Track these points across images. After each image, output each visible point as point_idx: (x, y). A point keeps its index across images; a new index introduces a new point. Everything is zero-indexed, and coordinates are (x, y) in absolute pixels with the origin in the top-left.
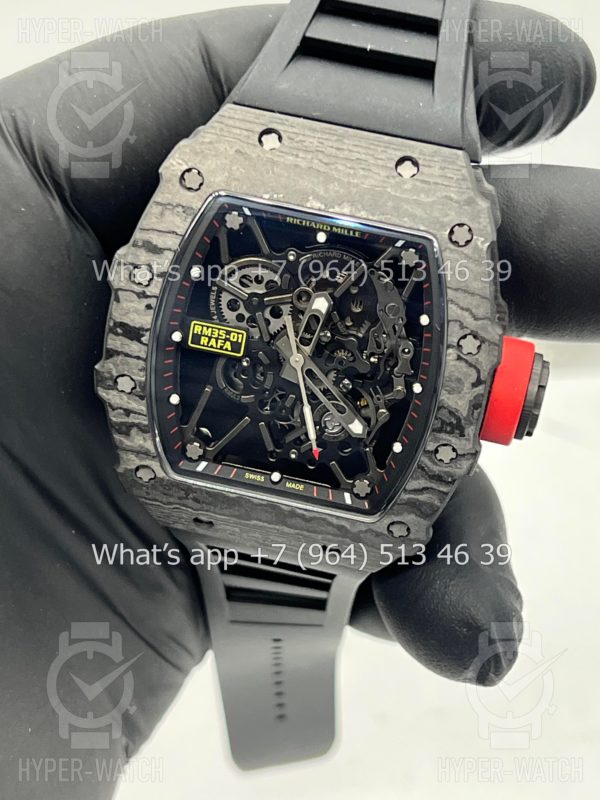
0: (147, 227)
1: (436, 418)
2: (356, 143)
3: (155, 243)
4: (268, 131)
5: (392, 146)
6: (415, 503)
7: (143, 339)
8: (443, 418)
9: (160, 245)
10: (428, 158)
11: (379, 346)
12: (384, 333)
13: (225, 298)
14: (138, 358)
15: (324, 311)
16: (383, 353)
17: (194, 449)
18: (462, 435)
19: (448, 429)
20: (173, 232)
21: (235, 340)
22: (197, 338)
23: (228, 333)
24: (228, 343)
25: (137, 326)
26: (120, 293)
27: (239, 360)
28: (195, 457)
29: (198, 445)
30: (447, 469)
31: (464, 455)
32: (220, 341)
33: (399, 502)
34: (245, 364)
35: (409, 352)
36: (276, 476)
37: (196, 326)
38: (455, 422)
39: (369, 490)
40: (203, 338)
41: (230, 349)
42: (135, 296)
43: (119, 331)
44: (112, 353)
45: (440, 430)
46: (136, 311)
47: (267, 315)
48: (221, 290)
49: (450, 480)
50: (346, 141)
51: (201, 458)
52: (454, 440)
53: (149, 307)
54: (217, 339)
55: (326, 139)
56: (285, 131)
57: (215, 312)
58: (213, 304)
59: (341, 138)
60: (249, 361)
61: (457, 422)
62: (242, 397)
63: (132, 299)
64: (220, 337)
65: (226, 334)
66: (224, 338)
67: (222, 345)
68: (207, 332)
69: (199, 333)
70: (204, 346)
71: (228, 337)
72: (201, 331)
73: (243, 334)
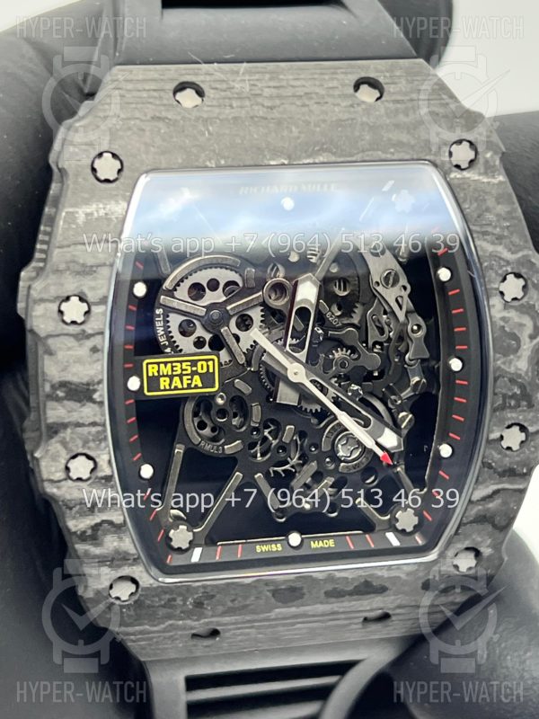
0: (65, 243)
1: (495, 394)
2: (296, 77)
3: (82, 261)
4: (182, 87)
5: (339, 71)
6: (485, 517)
7: (96, 396)
8: (504, 391)
9: (90, 261)
11: (381, 331)
12: (385, 313)
13: (175, 321)
14: (94, 424)
15: (313, 299)
16: (389, 339)
17: (181, 536)
18: (531, 406)
19: (513, 403)
21: (205, 370)
22: (154, 382)
23: (194, 363)
25: (85, 380)
26: (50, 341)
27: (212, 396)
28: (185, 546)
29: (185, 527)
30: (517, 459)
31: (537, 432)
32: (185, 378)
33: (465, 520)
34: (220, 401)
35: (419, 327)
36: (295, 539)
37: (150, 366)
38: (518, 392)
39: (415, 520)
40: (162, 379)
41: (200, 385)
42: (72, 339)
43: (60, 394)
44: (54, 430)
45: (503, 407)
46: (79, 361)
47: (235, 330)
48: (169, 310)
49: (525, 471)
50: (281, 77)
51: (192, 545)
52: (522, 417)
53: (95, 350)
54: (181, 376)
55: (257, 80)
56: (202, 82)
57: (167, 343)
58: (163, 333)
59: (274, 75)
60: (225, 397)
61: (521, 391)
62: (226, 447)
63: (69, 345)
64: (184, 372)
65: (191, 366)
66: (189, 372)
67: (189, 382)
68: (166, 370)
69: (156, 374)
70: (165, 390)
71: (194, 369)
72: (158, 372)
73: (213, 360)
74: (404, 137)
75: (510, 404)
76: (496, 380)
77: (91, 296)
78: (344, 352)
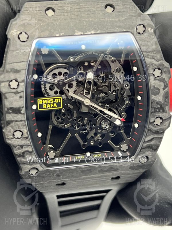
0: (10, 62)
1: (152, 108)
2: (86, 4)
3: (16, 69)
4: (48, 9)
5: (100, 2)
6: (149, 146)
7: (22, 112)
8: (155, 107)
9: (18, 69)
10: (116, 3)
11: (115, 87)
13: (48, 86)
14: (22, 121)
15: (92, 78)
16: (118, 90)
17: (52, 154)
18: (164, 111)
19: (158, 110)
20: (23, 61)
21: (58, 102)
22: (41, 106)
23: (54, 99)
24: (55, 104)
25: (18, 107)
26: (6, 95)
27: (60, 110)
29: (53, 152)
30: (159, 128)
31: (166, 119)
32: (51, 104)
33: (143, 148)
34: (63, 111)
35: (128, 85)
36: (88, 154)
37: (40, 101)
38: (159, 107)
39: (127, 147)
40: (44, 105)
41: (56, 106)
42: (13, 94)
43: (10, 111)
44: (9, 123)
45: (154, 112)
46: (16, 100)
47: (67, 88)
48: (45, 83)
49: (162, 132)
50: (81, 4)
51: (55, 157)
52: (161, 115)
53: (21, 97)
54: (50, 104)
55: (73, 6)
56: (54, 7)
57: (45, 93)
58: (44, 90)
59: (78, 4)
60: (65, 110)
61: (160, 107)
62: (65, 126)
63: (13, 96)
64: (51, 103)
65: (53, 100)
66: (53, 102)
67: (53, 105)
68: (45, 102)
69: (42, 103)
70: (45, 108)
71: (54, 101)
72: (43, 103)
73: (60, 98)
74: (122, 24)
75: (157, 111)
76: (152, 103)
77: (19, 80)
78: (103, 94)
